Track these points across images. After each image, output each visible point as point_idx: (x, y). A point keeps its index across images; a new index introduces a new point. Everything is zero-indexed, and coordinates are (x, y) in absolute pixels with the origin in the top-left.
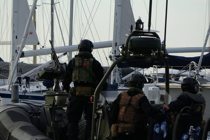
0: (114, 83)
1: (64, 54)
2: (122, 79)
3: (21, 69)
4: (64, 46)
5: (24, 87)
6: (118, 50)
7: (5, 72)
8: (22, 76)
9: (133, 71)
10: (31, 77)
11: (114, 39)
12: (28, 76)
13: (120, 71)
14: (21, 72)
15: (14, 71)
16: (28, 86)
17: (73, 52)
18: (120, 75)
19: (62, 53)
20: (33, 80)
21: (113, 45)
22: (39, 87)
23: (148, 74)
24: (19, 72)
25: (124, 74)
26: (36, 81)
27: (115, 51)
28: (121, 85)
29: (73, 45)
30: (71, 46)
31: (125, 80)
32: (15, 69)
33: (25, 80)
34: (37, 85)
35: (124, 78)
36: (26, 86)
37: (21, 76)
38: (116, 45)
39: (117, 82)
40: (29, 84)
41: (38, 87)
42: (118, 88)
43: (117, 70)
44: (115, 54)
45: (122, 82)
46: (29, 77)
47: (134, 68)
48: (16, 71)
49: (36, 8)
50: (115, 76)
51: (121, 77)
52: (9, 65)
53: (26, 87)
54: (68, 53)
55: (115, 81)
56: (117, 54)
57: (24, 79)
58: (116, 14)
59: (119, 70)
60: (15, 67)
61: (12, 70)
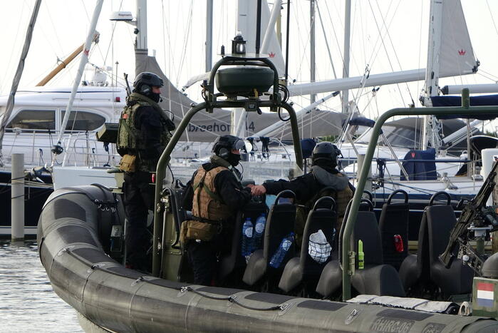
0: (428, 148)
1: (334, 95)
2: (443, 142)
3: (252, 123)
4: (334, 78)
5: (259, 157)
6: (436, 85)
7: (223, 128)
8: (256, 136)
9: (464, 125)
10: (272, 137)
11: (428, 66)
12: (267, 136)
13: (440, 126)
14: (253, 128)
15: (241, 127)
16: (266, 155)
17: (350, 91)
18: (440, 133)
19: (330, 93)
20: (276, 144)
21: (428, 76)
22: (287, 156)
23: (492, 132)
24: (250, 128)
25: (447, 131)
26: (281, 145)
27: (431, 88)
28: (441, 151)
29: (350, 76)
30: (346, 80)
31: (450, 144)
32: (242, 123)
33: (261, 143)
34: (283, 153)
35: (446, 140)
36: (263, 154)
37: (252, 136)
38: (432, 78)
39: (433, 146)
40: (267, 150)
41: (284, 157)
42: (436, 158)
43: (434, 124)
44: (431, 93)
45: (444, 147)
46: (268, 139)
47: (465, 121)
48: (244, 126)
49: (282, 8)
50: (430, 135)
51: (441, 137)
52: (230, 116)
53: (262, 157)
54: (341, 92)
55: (429, 144)
56: (434, 94)
57: (258, 141)
58: (432, 19)
59: (437, 124)
60: (243, 119)
61: (237, 123)
